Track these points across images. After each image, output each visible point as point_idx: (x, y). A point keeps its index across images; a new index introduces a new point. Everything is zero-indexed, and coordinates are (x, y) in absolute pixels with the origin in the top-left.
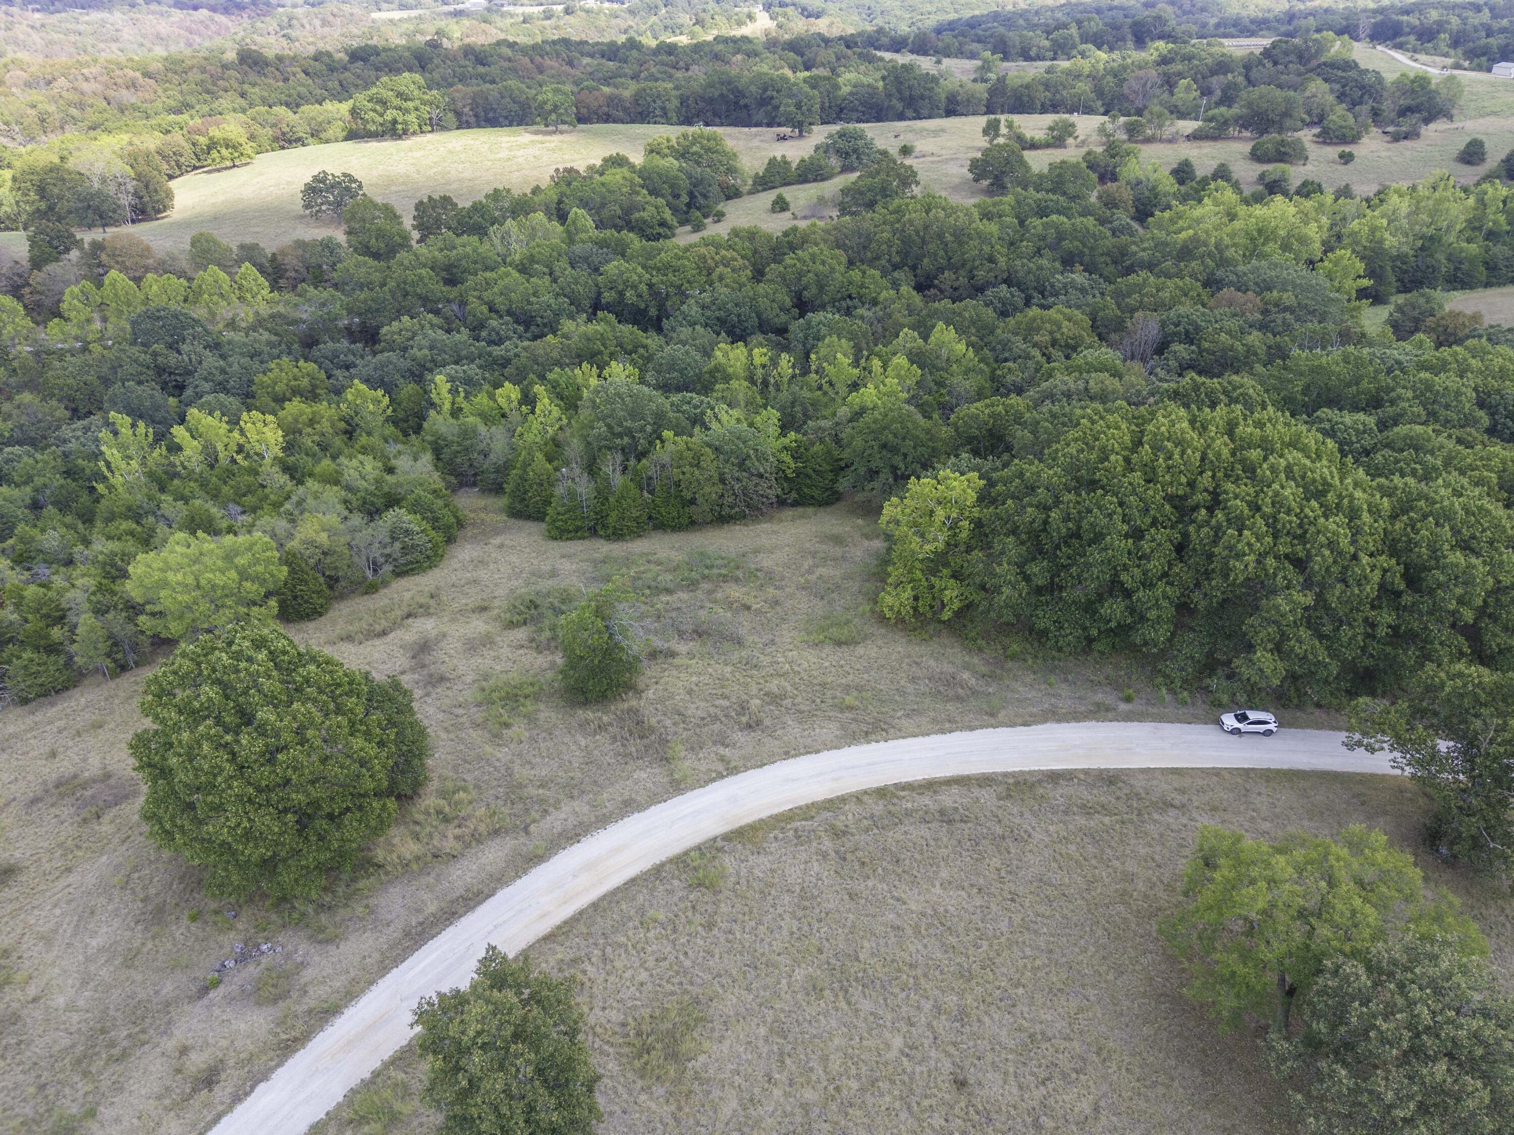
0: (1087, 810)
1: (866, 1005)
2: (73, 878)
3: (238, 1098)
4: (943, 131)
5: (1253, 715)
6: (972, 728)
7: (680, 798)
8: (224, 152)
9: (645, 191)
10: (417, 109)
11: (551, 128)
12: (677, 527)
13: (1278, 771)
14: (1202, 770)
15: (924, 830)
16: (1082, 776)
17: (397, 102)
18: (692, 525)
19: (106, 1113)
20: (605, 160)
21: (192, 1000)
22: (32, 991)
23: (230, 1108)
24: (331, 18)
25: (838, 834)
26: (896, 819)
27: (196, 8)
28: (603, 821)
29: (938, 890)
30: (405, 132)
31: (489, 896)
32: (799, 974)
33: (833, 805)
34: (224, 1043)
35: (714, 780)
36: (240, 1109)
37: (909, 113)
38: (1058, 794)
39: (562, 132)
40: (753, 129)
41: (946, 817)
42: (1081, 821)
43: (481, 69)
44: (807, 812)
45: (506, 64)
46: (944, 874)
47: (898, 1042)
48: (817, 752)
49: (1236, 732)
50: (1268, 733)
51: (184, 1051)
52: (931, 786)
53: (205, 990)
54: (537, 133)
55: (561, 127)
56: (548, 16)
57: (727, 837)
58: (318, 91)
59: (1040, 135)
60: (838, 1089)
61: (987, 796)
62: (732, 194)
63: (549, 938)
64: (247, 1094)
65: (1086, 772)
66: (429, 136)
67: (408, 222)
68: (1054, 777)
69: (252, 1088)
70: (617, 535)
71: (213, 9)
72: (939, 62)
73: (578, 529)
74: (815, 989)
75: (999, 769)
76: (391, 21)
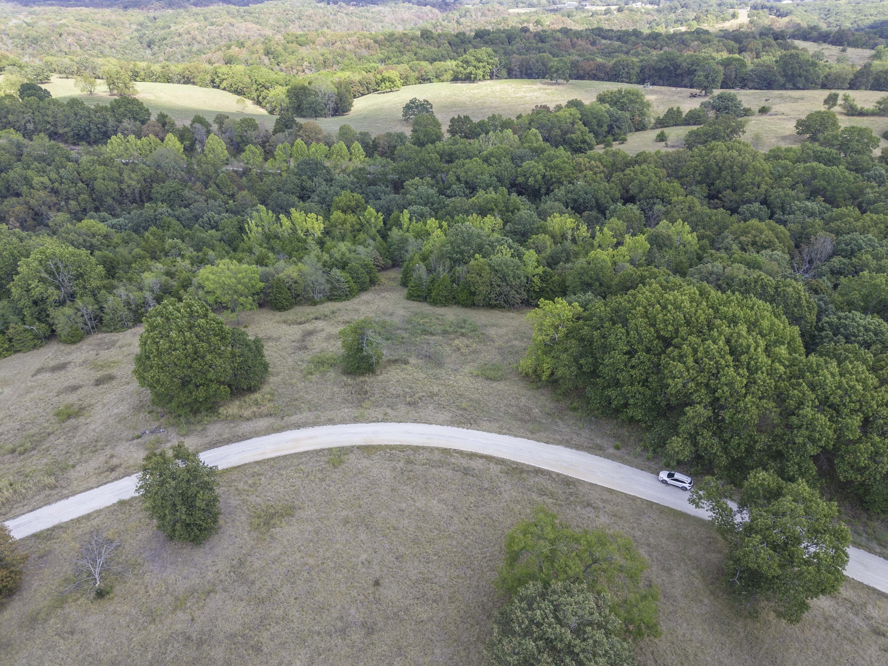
0: (542, 492)
1: (363, 537)
2: (128, 387)
3: (116, 479)
4: (802, 99)
5: (677, 476)
6: (516, 436)
7: (354, 425)
8: (387, 84)
9: (581, 123)
10: (484, 67)
11: (554, 81)
12: (465, 305)
13: (671, 509)
14: (626, 495)
15: (450, 473)
16: (554, 476)
17: (475, 63)
18: (473, 305)
19: (78, 468)
20: (569, 102)
21: (128, 440)
22: (88, 420)
23: (113, 481)
24: (487, 12)
25: (409, 462)
26: (441, 464)
27: (425, 5)
28: (314, 424)
29: (435, 502)
30: (475, 78)
31: (249, 439)
32: (344, 513)
33: (416, 449)
34: (126, 459)
35: (374, 422)
36: (115, 482)
37: (788, 85)
38: (532, 481)
39: (559, 84)
40: (679, 89)
41: (466, 472)
42: (534, 496)
43: (540, 45)
44: (402, 448)
45: (554, 42)
46: (444, 496)
47: (364, 557)
48: (431, 424)
49: (664, 482)
50: (684, 489)
51: (112, 456)
52: (472, 456)
53: (133, 439)
54: (545, 84)
55: (560, 81)
56: (607, 12)
57: (359, 447)
58: (452, 54)
59: (870, 106)
60: (323, 563)
61: (494, 469)
62: (641, 127)
63: (257, 463)
64: (120, 479)
65: (558, 475)
66: (489, 82)
67: (445, 128)
68: (538, 471)
69: (123, 477)
70: (434, 303)
71: (434, 6)
72: (844, 51)
73: (418, 296)
74: (346, 521)
75: (513, 459)
76: (518, 14)
